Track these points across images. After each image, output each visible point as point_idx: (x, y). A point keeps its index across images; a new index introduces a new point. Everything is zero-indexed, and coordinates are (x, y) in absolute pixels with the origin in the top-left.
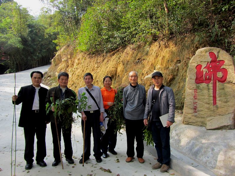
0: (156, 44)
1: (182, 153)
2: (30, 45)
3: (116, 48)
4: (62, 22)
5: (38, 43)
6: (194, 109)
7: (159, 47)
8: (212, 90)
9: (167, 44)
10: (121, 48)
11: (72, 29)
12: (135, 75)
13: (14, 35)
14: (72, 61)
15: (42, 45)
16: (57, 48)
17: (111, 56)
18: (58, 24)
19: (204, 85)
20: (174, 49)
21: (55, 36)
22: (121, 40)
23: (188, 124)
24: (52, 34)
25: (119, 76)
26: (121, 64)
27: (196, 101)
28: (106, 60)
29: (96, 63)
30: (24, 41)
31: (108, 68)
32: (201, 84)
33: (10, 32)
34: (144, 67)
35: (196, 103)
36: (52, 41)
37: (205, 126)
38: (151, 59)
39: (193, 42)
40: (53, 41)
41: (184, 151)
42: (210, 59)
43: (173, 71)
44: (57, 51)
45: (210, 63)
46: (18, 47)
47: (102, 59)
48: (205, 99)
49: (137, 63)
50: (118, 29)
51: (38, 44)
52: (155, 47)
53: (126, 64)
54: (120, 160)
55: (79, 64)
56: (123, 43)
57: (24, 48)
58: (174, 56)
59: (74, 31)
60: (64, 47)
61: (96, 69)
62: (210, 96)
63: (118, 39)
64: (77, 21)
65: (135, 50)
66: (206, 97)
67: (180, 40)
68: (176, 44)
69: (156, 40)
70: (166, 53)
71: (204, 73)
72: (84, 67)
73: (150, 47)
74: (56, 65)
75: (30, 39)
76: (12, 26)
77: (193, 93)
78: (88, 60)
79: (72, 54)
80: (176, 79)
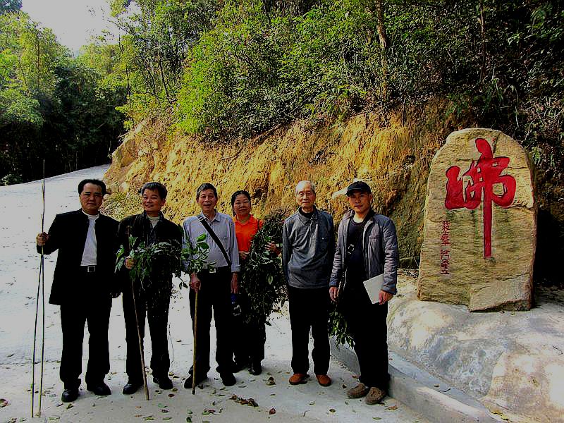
0: (360, 117)
1: (414, 363)
2: (60, 115)
3: (268, 127)
4: (138, 64)
5: (79, 111)
6: (442, 266)
7: (367, 125)
8: (483, 224)
9: (383, 118)
10: (279, 127)
11: (163, 79)
12: (309, 190)
13: (21, 91)
14: (161, 155)
15: (89, 117)
16: (127, 124)
17: (255, 145)
18: (129, 69)
19: (463, 212)
20: (400, 131)
21: (122, 95)
22: (279, 108)
23: (429, 300)
24: (114, 90)
25: (273, 191)
26: (278, 164)
27: (448, 247)
28: (243, 155)
29: (219, 162)
30: (46, 106)
31: (249, 173)
32: (458, 210)
33: (11, 86)
34: (331, 171)
35: (447, 252)
36: (112, 108)
37: (467, 304)
38: (347, 152)
39: (442, 114)
40: (117, 108)
41: (419, 359)
42: (477, 155)
43: (397, 180)
44: (124, 132)
45: (478, 163)
46: (32, 121)
47: (234, 151)
48: (466, 243)
49: (315, 161)
50: (273, 81)
51: (80, 114)
52: (357, 125)
53: (289, 164)
54: (275, 381)
55: (178, 163)
56: (283, 115)
57: (45, 123)
58: (401, 147)
59: (167, 86)
60: (144, 123)
61: (220, 174)
62: (478, 238)
63: (272, 106)
64: (175, 62)
65: (311, 133)
66: (469, 238)
67: (413, 109)
68: (405, 120)
69: (358, 110)
70: (381, 139)
71: (465, 185)
72: (191, 170)
73: (346, 125)
74: (122, 166)
75: (59, 101)
76: (16, 71)
77: (441, 230)
78: (201, 154)
79: (161, 141)
80: (404, 199)
